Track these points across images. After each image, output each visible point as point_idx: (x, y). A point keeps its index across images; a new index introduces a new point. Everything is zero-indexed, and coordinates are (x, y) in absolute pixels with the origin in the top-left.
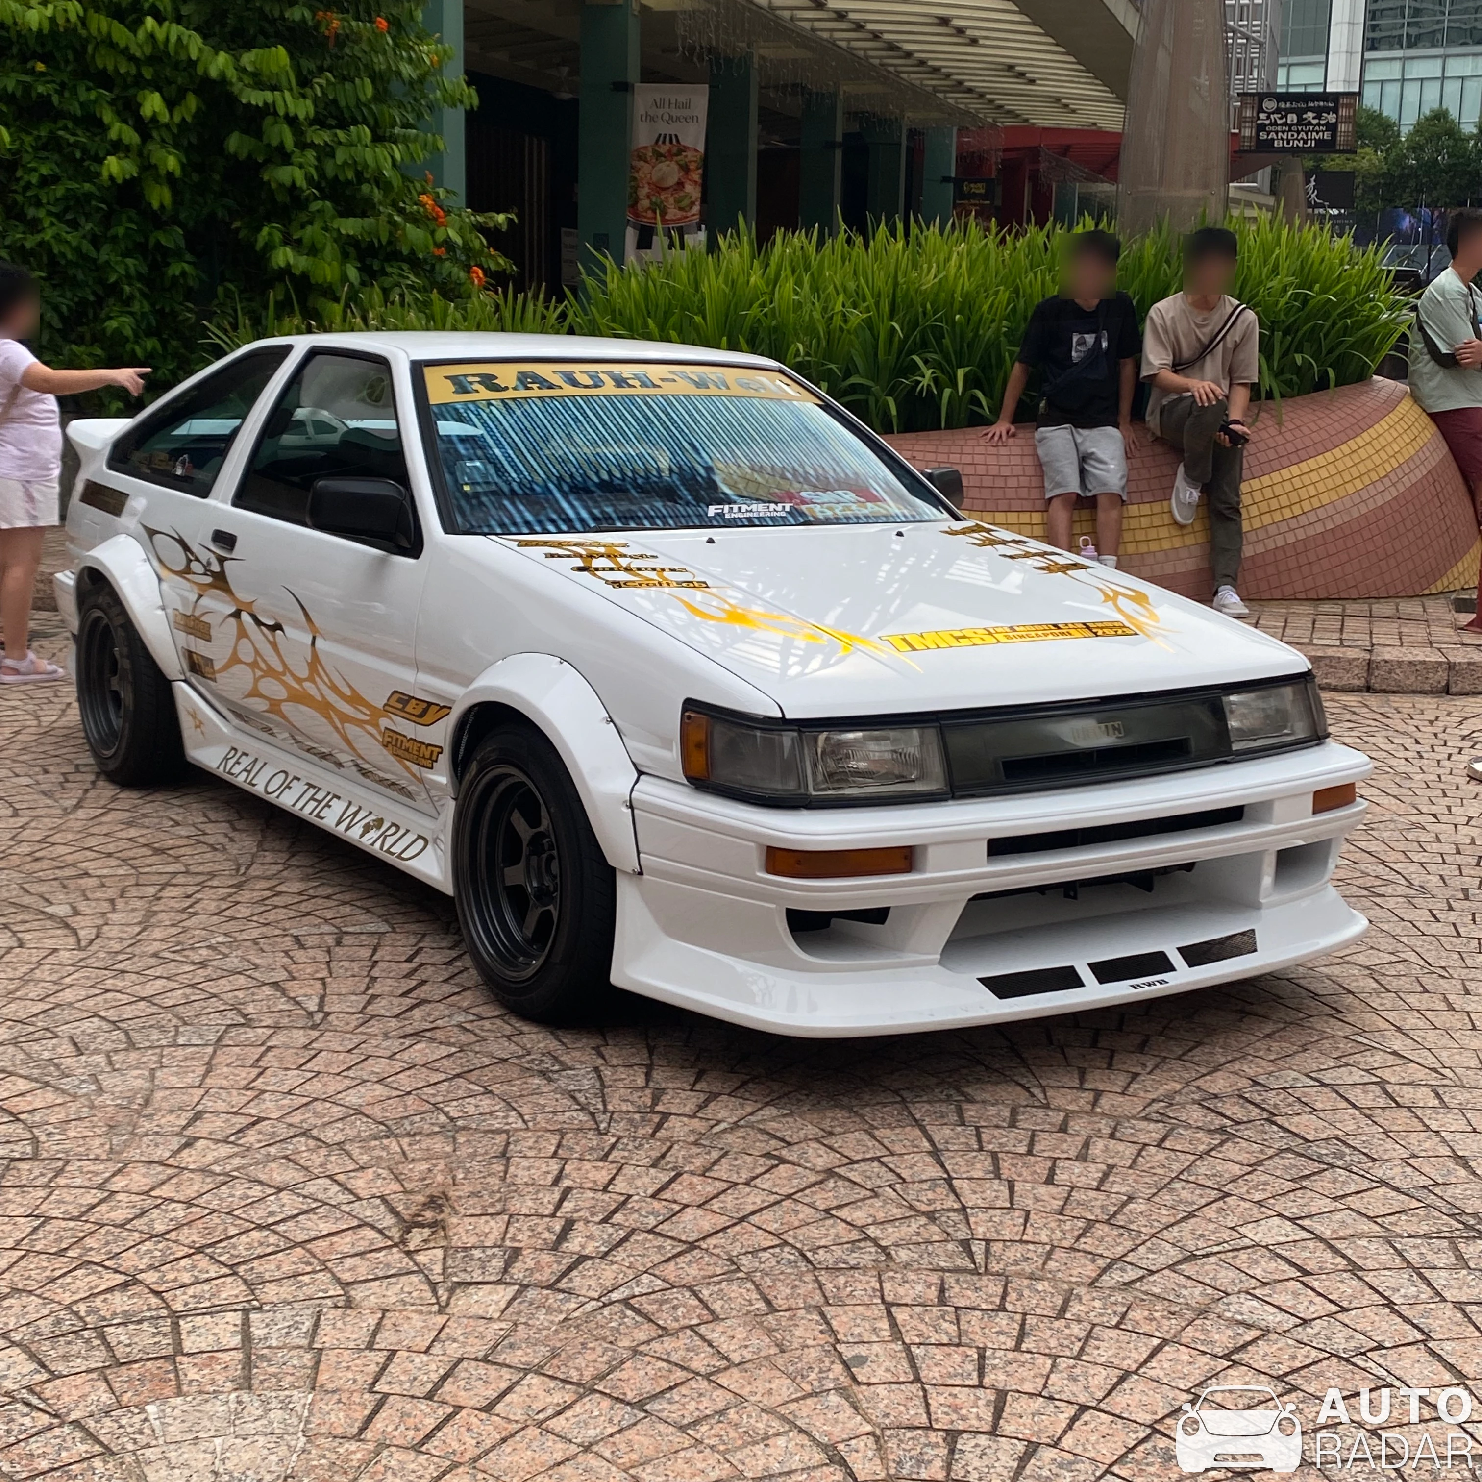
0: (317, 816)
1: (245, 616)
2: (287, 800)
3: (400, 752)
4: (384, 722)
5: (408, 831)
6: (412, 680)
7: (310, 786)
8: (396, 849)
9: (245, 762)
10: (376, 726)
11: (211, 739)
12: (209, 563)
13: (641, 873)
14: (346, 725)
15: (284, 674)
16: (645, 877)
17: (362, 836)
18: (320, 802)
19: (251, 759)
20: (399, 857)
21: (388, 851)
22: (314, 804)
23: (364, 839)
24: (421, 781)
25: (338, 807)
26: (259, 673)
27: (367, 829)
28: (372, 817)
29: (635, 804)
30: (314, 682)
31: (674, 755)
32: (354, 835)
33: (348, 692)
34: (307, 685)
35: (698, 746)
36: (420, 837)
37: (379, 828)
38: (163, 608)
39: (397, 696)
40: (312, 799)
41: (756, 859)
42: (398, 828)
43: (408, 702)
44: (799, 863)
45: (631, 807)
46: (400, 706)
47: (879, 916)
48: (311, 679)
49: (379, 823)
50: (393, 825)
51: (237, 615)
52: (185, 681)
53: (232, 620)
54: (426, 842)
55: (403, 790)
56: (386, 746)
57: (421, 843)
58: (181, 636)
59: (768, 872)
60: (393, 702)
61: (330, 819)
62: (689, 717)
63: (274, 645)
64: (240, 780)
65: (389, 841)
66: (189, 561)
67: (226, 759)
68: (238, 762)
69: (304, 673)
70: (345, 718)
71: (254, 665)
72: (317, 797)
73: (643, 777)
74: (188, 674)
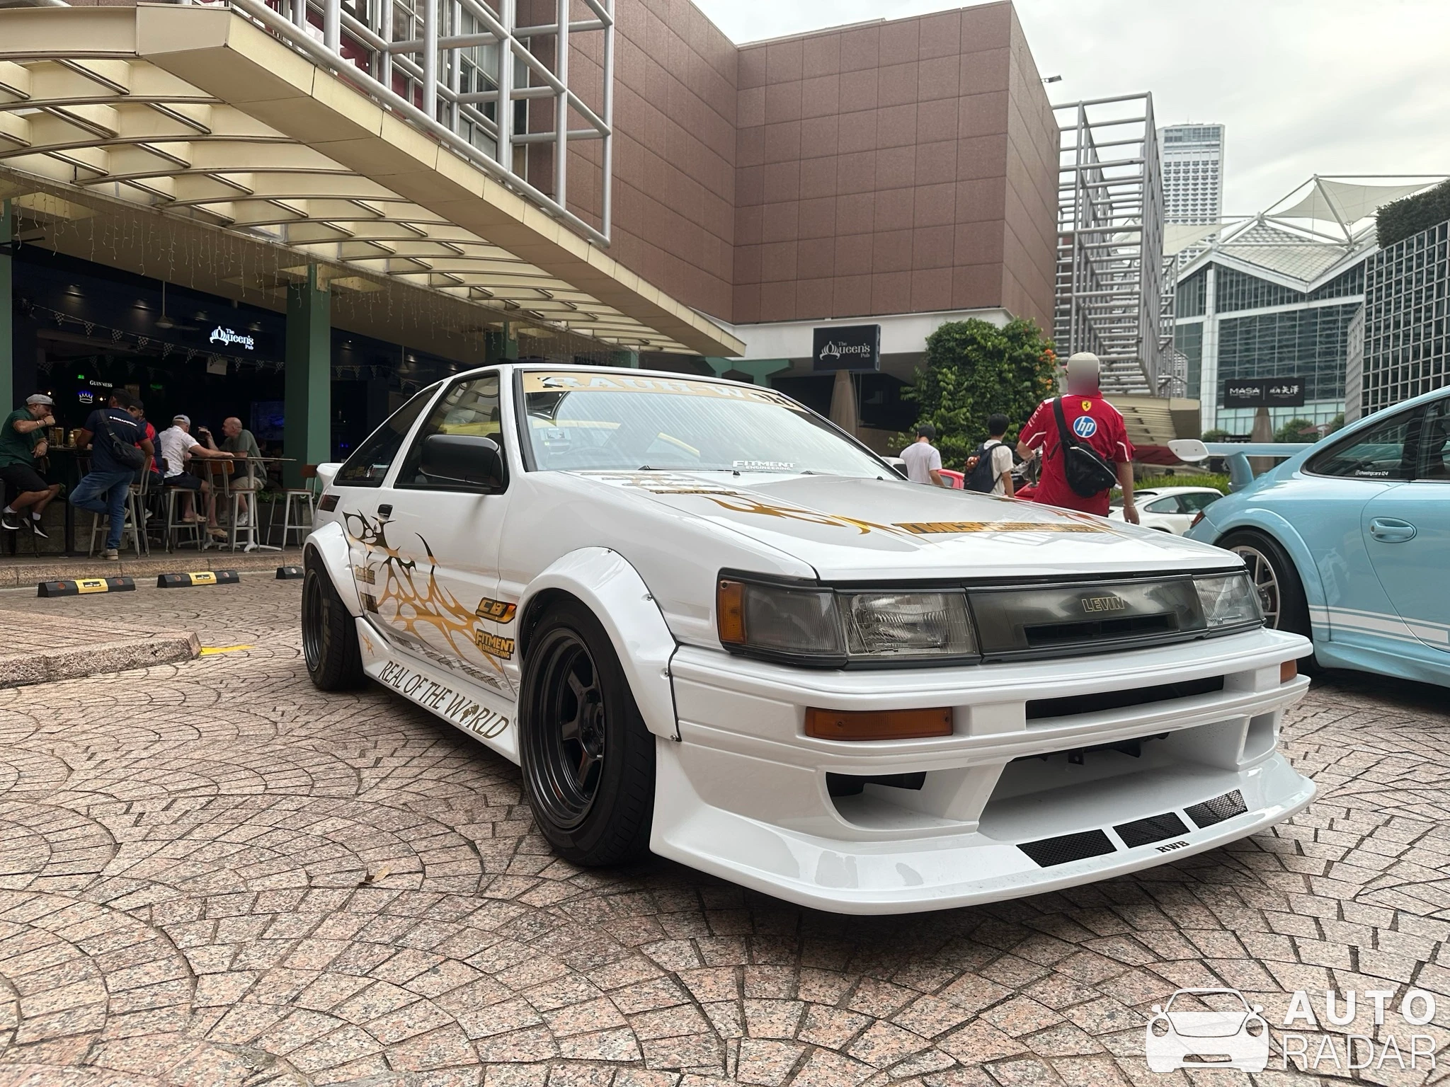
0: (434, 707)
1: (394, 562)
2: (416, 697)
3: (487, 648)
4: (477, 625)
5: (495, 714)
6: (495, 587)
7: (433, 684)
8: (484, 730)
9: (396, 670)
10: (471, 628)
11: (377, 657)
12: (375, 528)
13: (679, 740)
14: (452, 632)
15: (414, 599)
16: (684, 743)
17: (462, 720)
18: (437, 696)
19: (400, 668)
20: (486, 735)
21: (478, 731)
22: (433, 697)
23: (462, 723)
24: (502, 670)
25: (449, 698)
26: (401, 602)
27: (466, 714)
28: (472, 705)
29: (673, 673)
30: (433, 602)
31: (709, 624)
32: (456, 720)
33: (453, 605)
34: (429, 604)
35: (734, 611)
36: (503, 718)
37: (474, 713)
38: (350, 566)
39: (485, 601)
40: (433, 694)
41: (794, 721)
42: (488, 712)
43: (492, 605)
44: (840, 724)
45: (670, 675)
46: (487, 610)
47: (915, 781)
48: (430, 599)
49: (477, 708)
50: (485, 710)
51: (389, 562)
52: (363, 617)
53: (386, 565)
54: (507, 721)
55: (491, 680)
56: (478, 645)
57: (503, 723)
58: (359, 583)
59: (808, 735)
60: (482, 607)
61: (442, 710)
62: (725, 585)
63: (409, 577)
64: (390, 684)
65: (481, 722)
66: (365, 529)
67: (385, 670)
68: (392, 672)
69: (425, 596)
70: (453, 627)
71: (397, 597)
72: (437, 692)
73: (680, 648)
74: (366, 612)
